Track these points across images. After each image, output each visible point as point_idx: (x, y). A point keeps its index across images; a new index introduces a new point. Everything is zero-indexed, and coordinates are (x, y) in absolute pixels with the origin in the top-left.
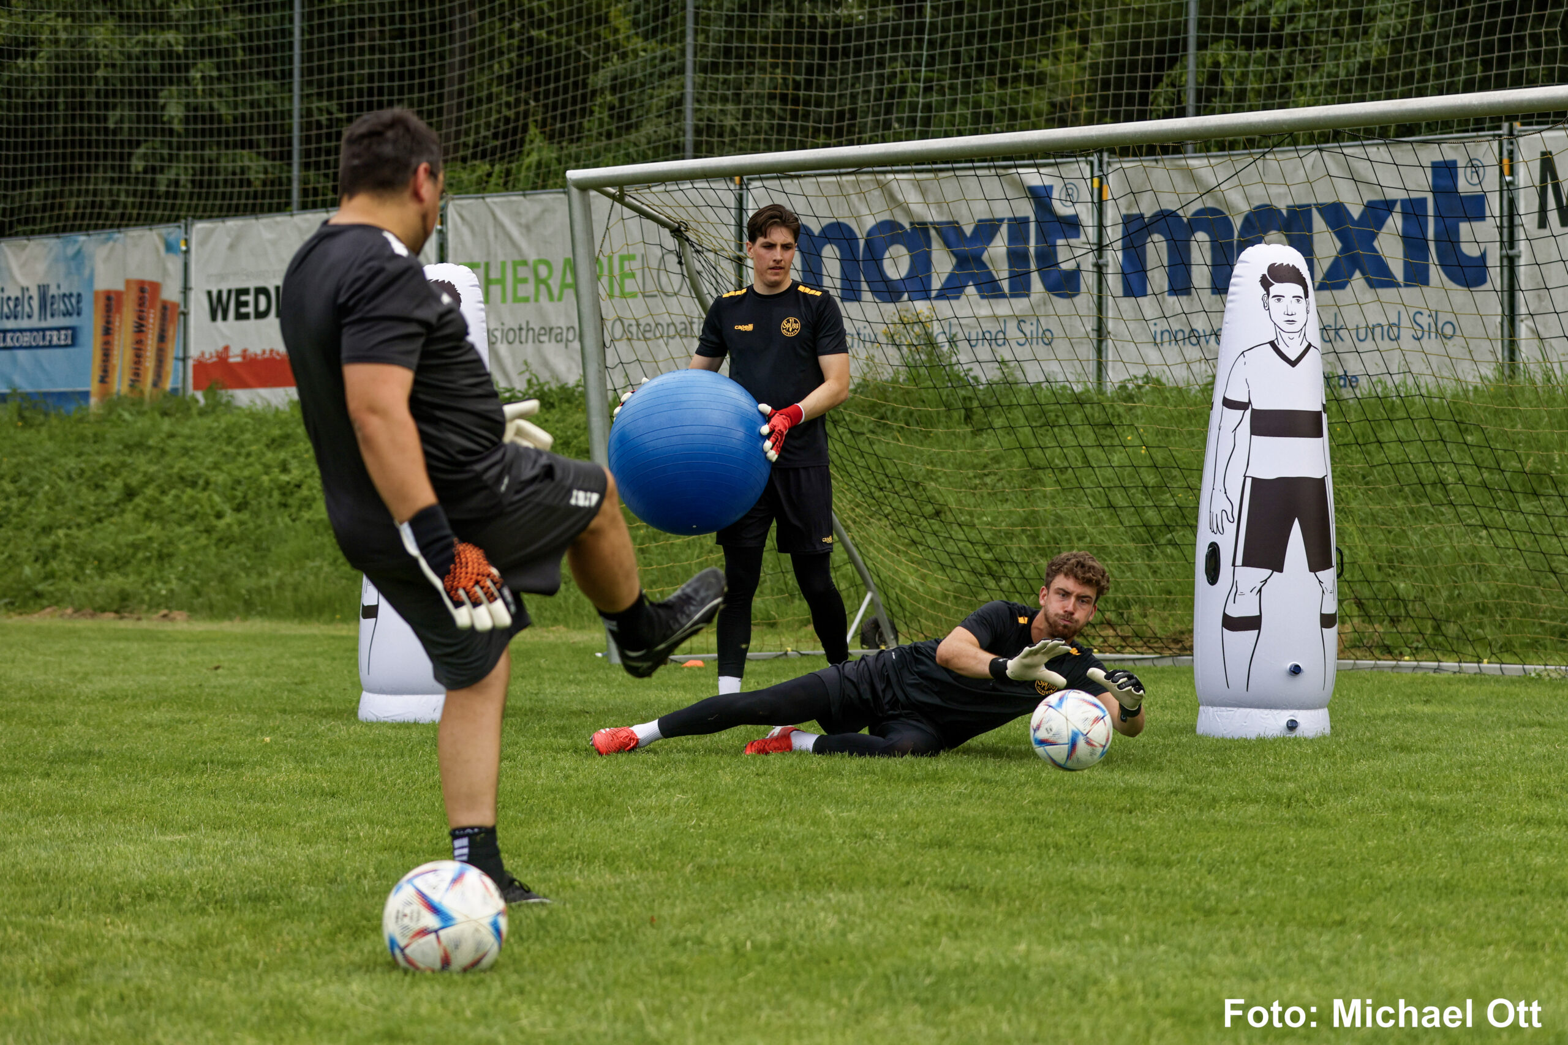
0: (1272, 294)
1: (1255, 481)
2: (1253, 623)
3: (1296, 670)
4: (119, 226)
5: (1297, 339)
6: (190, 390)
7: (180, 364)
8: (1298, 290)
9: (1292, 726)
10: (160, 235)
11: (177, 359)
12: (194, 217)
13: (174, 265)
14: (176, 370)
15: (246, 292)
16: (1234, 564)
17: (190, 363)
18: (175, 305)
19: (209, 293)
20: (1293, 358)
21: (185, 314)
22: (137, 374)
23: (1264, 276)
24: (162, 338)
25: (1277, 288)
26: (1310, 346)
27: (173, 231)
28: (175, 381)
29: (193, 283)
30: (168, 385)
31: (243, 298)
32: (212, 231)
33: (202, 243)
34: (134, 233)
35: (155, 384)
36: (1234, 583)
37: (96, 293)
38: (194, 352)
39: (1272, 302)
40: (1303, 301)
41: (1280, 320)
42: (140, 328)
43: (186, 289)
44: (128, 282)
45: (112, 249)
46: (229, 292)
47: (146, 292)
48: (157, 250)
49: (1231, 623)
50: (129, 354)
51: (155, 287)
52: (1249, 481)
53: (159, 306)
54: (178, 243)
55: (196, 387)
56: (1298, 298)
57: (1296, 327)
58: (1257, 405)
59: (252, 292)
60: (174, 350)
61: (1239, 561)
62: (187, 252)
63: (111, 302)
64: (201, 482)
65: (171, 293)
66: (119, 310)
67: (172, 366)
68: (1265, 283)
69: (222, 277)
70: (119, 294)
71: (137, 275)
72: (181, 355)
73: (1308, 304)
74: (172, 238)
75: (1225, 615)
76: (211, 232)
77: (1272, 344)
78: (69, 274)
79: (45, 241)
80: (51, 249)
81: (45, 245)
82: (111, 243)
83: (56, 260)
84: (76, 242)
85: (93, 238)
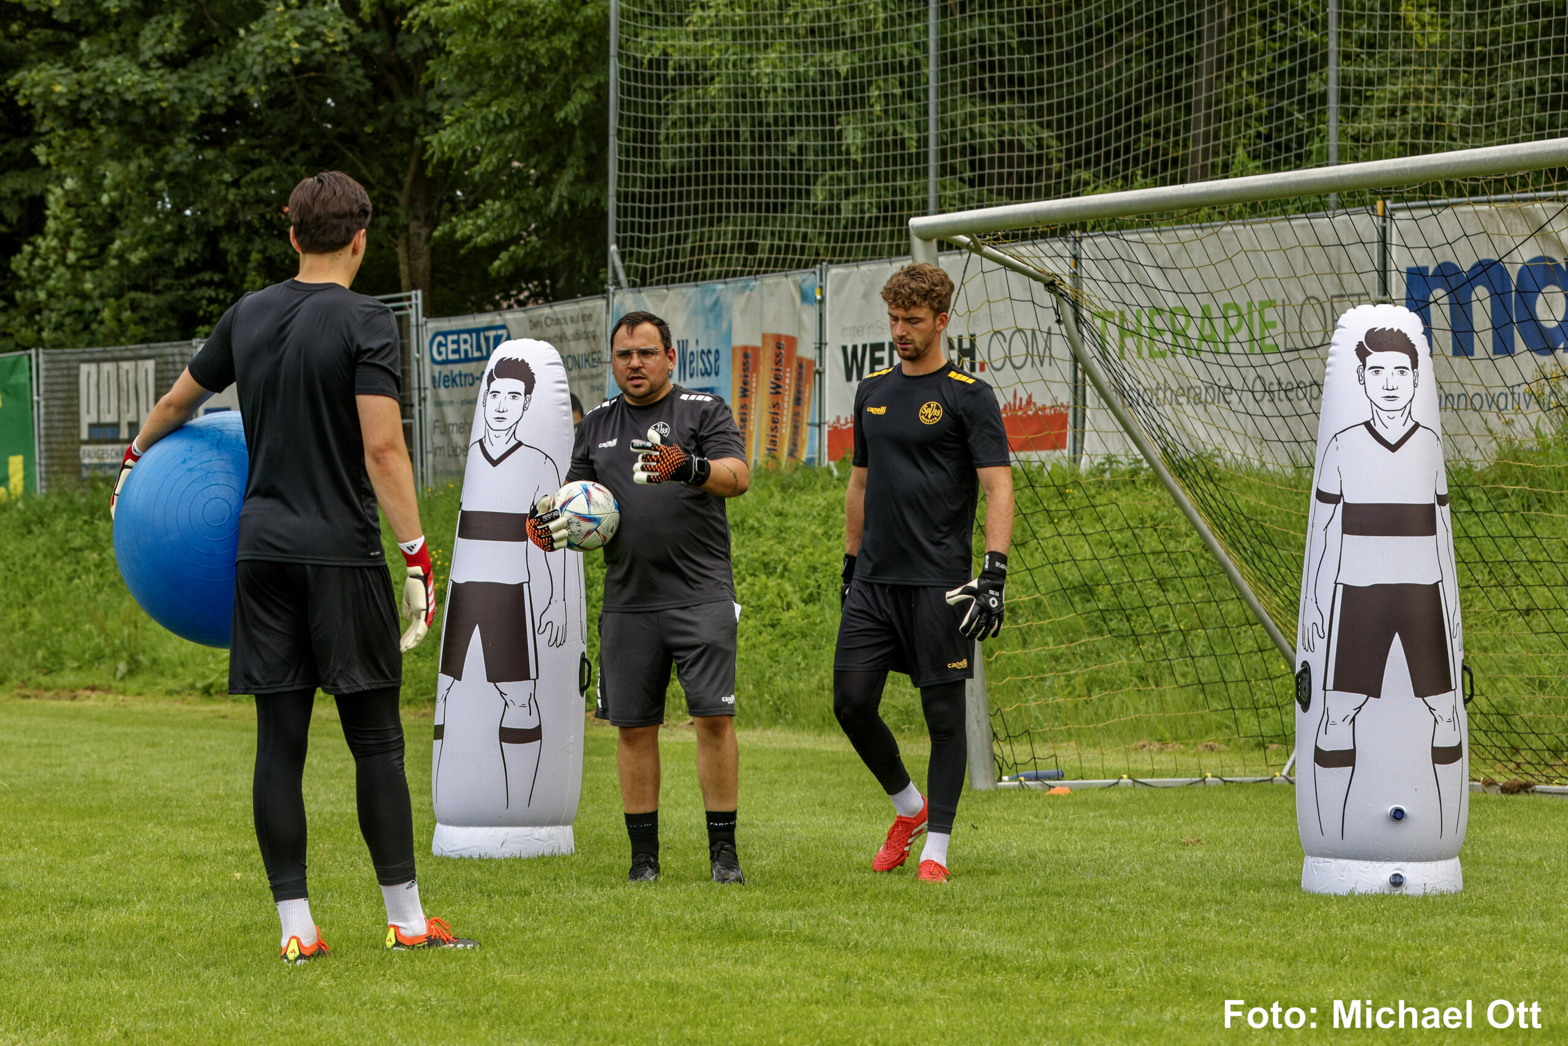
0: (1369, 364)
1: (1347, 588)
2: (1346, 758)
3: (1398, 815)
4: (758, 273)
5: (1399, 419)
6: (826, 461)
7: (817, 430)
8: (1404, 359)
9: (1397, 881)
10: (795, 283)
11: (810, 425)
12: (831, 262)
13: (809, 315)
14: (812, 438)
15: (879, 347)
16: (1324, 689)
17: (826, 429)
18: (811, 363)
19: (844, 348)
20: (1393, 442)
21: (820, 373)
22: (774, 443)
23: (1360, 344)
24: (798, 401)
25: (1375, 358)
26: (1417, 426)
27: (807, 277)
28: (811, 451)
29: (828, 338)
30: (804, 455)
31: (878, 354)
32: (848, 276)
33: (837, 292)
34: (770, 280)
35: (792, 453)
36: (1326, 711)
37: (734, 349)
38: (829, 417)
39: (1368, 374)
40: (1409, 373)
41: (1378, 395)
42: (777, 389)
43: (821, 345)
44: (764, 336)
45: (749, 299)
46: (864, 347)
47: (783, 346)
48: (793, 300)
49: (1325, 759)
50: (766, 419)
51: (792, 341)
52: (1340, 588)
53: (795, 365)
54: (813, 291)
55: (831, 458)
56: (1402, 369)
57: (1398, 404)
58: (1349, 499)
59: (887, 347)
60: (809, 414)
61: (1330, 685)
62: (822, 301)
63: (748, 358)
64: (780, 569)
65: (806, 350)
66: (756, 369)
67: (806, 432)
68: (1362, 353)
69: (858, 331)
70: (756, 350)
71: (772, 329)
72: (817, 421)
73: (1416, 376)
74: (806, 285)
75: (1316, 747)
76: (844, 279)
77: (1367, 425)
78: (707, 327)
79: (684, 290)
80: (690, 299)
81: (684, 295)
82: (748, 292)
83: (695, 312)
84: (714, 290)
85: (730, 286)
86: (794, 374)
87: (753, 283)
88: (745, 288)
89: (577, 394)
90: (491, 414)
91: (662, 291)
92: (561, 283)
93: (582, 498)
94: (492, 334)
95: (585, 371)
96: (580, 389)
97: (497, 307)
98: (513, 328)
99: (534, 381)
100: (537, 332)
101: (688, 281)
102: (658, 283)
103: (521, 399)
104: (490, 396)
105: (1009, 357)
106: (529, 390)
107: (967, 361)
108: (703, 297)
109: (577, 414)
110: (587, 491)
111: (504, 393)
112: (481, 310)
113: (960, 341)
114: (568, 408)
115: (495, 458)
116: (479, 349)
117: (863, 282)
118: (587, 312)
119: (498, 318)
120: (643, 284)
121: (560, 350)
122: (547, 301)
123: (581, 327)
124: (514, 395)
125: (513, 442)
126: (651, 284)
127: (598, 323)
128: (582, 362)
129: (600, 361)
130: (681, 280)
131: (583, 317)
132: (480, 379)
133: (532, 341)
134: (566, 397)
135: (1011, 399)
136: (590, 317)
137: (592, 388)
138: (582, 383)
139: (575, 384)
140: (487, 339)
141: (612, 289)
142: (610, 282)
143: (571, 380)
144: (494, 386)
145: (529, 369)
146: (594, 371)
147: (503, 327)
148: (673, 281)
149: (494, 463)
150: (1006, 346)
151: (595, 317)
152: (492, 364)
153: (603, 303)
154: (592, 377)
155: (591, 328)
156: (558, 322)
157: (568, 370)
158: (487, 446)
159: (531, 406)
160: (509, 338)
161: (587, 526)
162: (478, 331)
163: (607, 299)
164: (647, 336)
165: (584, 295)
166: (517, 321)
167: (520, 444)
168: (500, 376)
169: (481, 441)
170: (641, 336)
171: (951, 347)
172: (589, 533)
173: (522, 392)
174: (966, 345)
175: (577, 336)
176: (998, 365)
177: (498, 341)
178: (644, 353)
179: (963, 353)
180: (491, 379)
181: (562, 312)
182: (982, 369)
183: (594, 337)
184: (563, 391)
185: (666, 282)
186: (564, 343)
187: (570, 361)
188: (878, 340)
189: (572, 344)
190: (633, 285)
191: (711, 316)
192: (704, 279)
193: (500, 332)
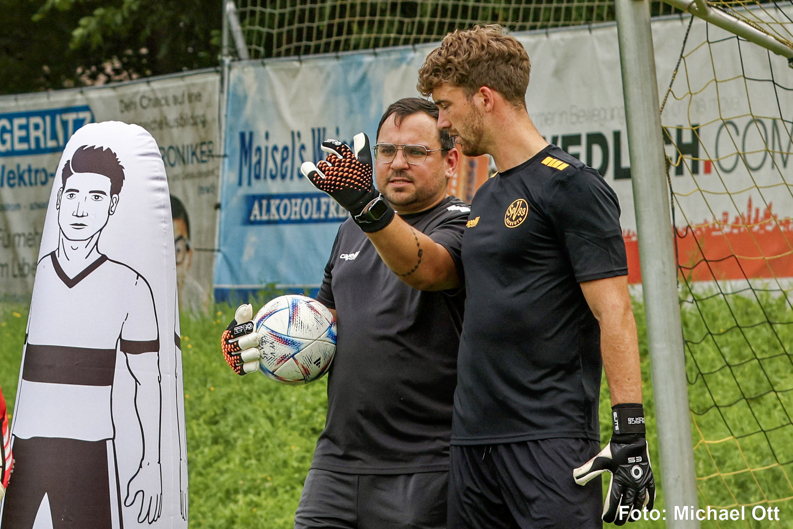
32: (535, 46)
45: (405, 76)
59: (584, 141)
69: (546, 119)
78: (351, 112)
79: (321, 63)
80: (328, 75)
81: (321, 69)
82: (404, 66)
83: (335, 92)
84: (360, 64)
85: (381, 58)
86: (464, 173)
87: (411, 55)
88: (401, 60)
89: (180, 196)
90: (67, 220)
91: (293, 63)
92: (163, 52)
93: (285, 315)
94: (71, 117)
95: (192, 167)
96: (185, 192)
97: (79, 84)
98: (98, 108)
99: (122, 177)
100: (131, 114)
101: (326, 51)
102: (288, 53)
103: (106, 200)
104: (65, 195)
105: (741, 155)
106: (116, 189)
107: (688, 160)
108: (346, 72)
109: (180, 223)
110: (295, 306)
111: (84, 192)
112: (58, 86)
113: (679, 132)
114: (167, 212)
115: (71, 276)
116: (54, 136)
117: (554, 55)
118: (195, 91)
119: (79, 97)
120: (269, 54)
121: (159, 140)
122: (143, 75)
123: (187, 109)
124: (97, 194)
125: (95, 256)
126: (279, 55)
127: (209, 105)
128: (188, 155)
129: (211, 155)
130: (317, 50)
131: (190, 96)
132: (53, 175)
133: (120, 124)
134: (165, 198)
135: (744, 210)
136: (199, 96)
137: (201, 190)
138: (188, 183)
139: (178, 184)
140: (65, 124)
141: (227, 60)
142: (225, 51)
143: (171, 179)
144: (71, 183)
145: (117, 162)
146: (204, 168)
147: (86, 108)
148: (307, 51)
149: (71, 283)
150: (738, 141)
151: (205, 97)
152: (68, 154)
153: (216, 78)
154: (200, 175)
155: (199, 111)
156: (157, 103)
157: (169, 165)
158: (61, 260)
159: (119, 209)
160: (93, 121)
161: (282, 350)
162: (53, 113)
163: (221, 73)
164: (419, 131)
165: (191, 68)
166: (103, 100)
167: (103, 259)
168: (79, 170)
169: (53, 255)
170: (411, 129)
171: (668, 141)
172: (284, 358)
173: (108, 191)
174: (687, 138)
175: (182, 122)
176: (727, 164)
177: (79, 124)
178: (411, 151)
179: (683, 149)
180: (66, 174)
181: (165, 90)
182: (708, 170)
183: (204, 123)
184: (161, 190)
185: (297, 52)
186: (165, 131)
187: (172, 154)
188: (573, 131)
189: (176, 132)
190: (255, 55)
191: (355, 98)
192: (346, 49)
193: (82, 115)
